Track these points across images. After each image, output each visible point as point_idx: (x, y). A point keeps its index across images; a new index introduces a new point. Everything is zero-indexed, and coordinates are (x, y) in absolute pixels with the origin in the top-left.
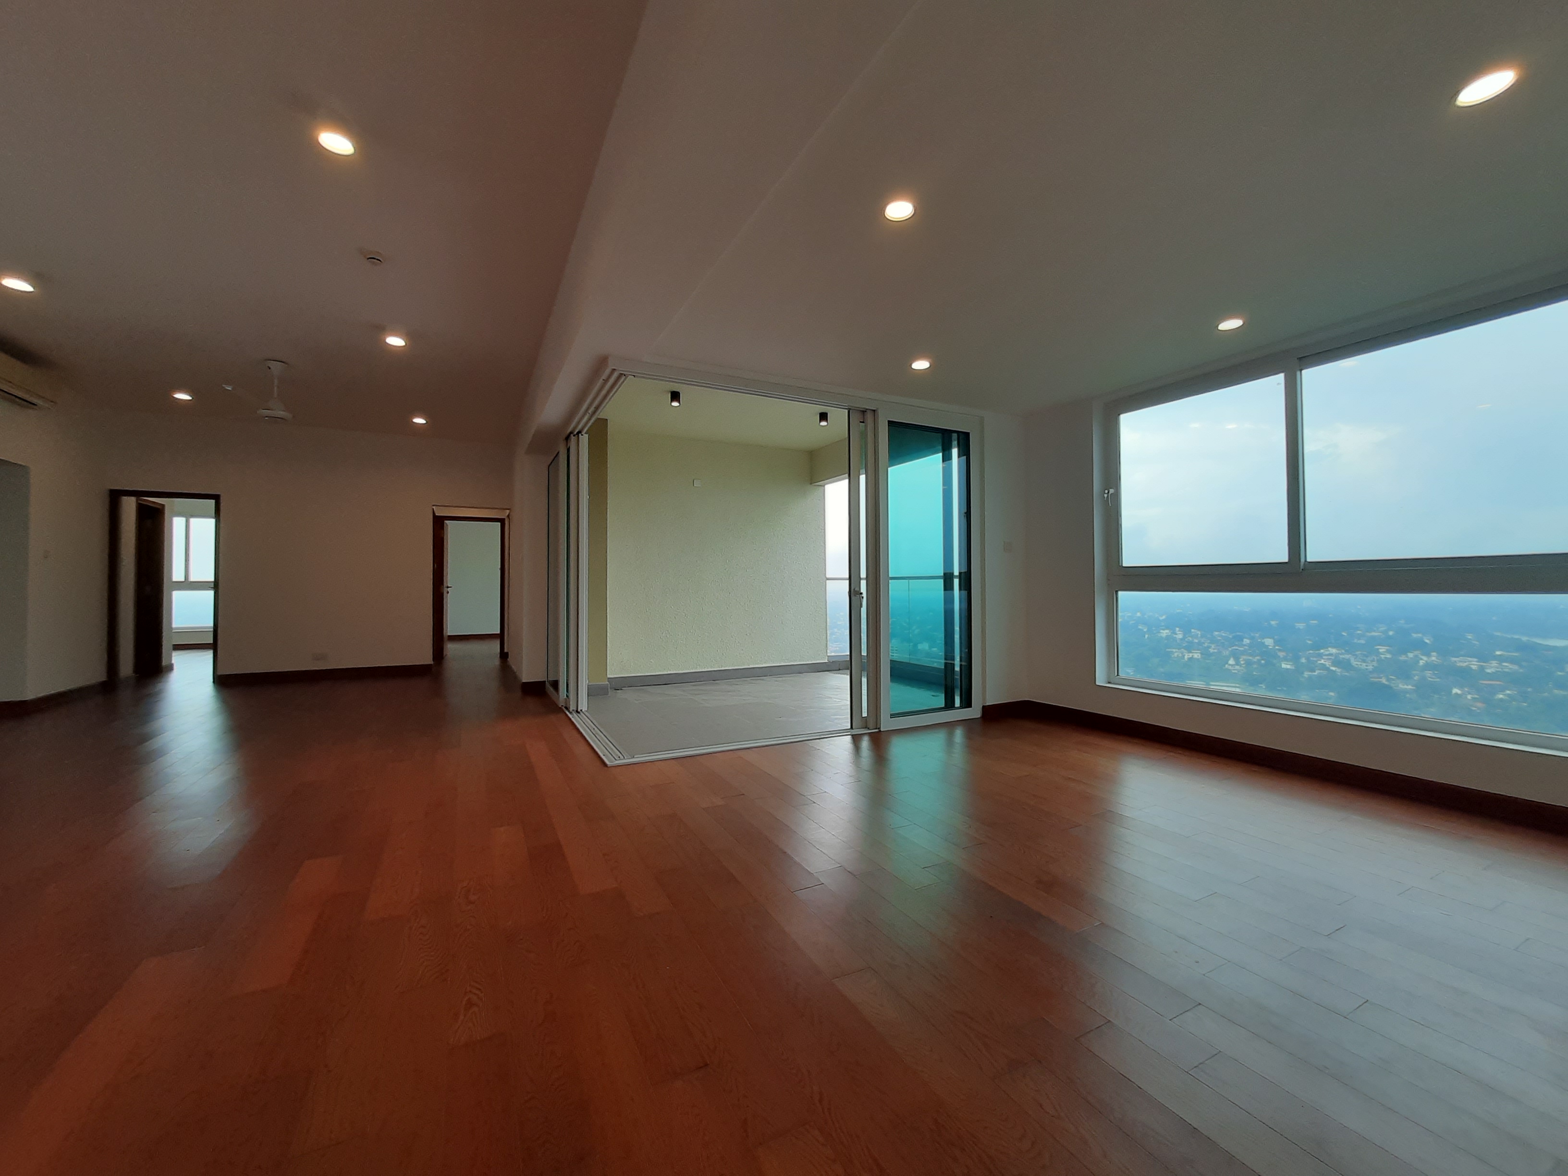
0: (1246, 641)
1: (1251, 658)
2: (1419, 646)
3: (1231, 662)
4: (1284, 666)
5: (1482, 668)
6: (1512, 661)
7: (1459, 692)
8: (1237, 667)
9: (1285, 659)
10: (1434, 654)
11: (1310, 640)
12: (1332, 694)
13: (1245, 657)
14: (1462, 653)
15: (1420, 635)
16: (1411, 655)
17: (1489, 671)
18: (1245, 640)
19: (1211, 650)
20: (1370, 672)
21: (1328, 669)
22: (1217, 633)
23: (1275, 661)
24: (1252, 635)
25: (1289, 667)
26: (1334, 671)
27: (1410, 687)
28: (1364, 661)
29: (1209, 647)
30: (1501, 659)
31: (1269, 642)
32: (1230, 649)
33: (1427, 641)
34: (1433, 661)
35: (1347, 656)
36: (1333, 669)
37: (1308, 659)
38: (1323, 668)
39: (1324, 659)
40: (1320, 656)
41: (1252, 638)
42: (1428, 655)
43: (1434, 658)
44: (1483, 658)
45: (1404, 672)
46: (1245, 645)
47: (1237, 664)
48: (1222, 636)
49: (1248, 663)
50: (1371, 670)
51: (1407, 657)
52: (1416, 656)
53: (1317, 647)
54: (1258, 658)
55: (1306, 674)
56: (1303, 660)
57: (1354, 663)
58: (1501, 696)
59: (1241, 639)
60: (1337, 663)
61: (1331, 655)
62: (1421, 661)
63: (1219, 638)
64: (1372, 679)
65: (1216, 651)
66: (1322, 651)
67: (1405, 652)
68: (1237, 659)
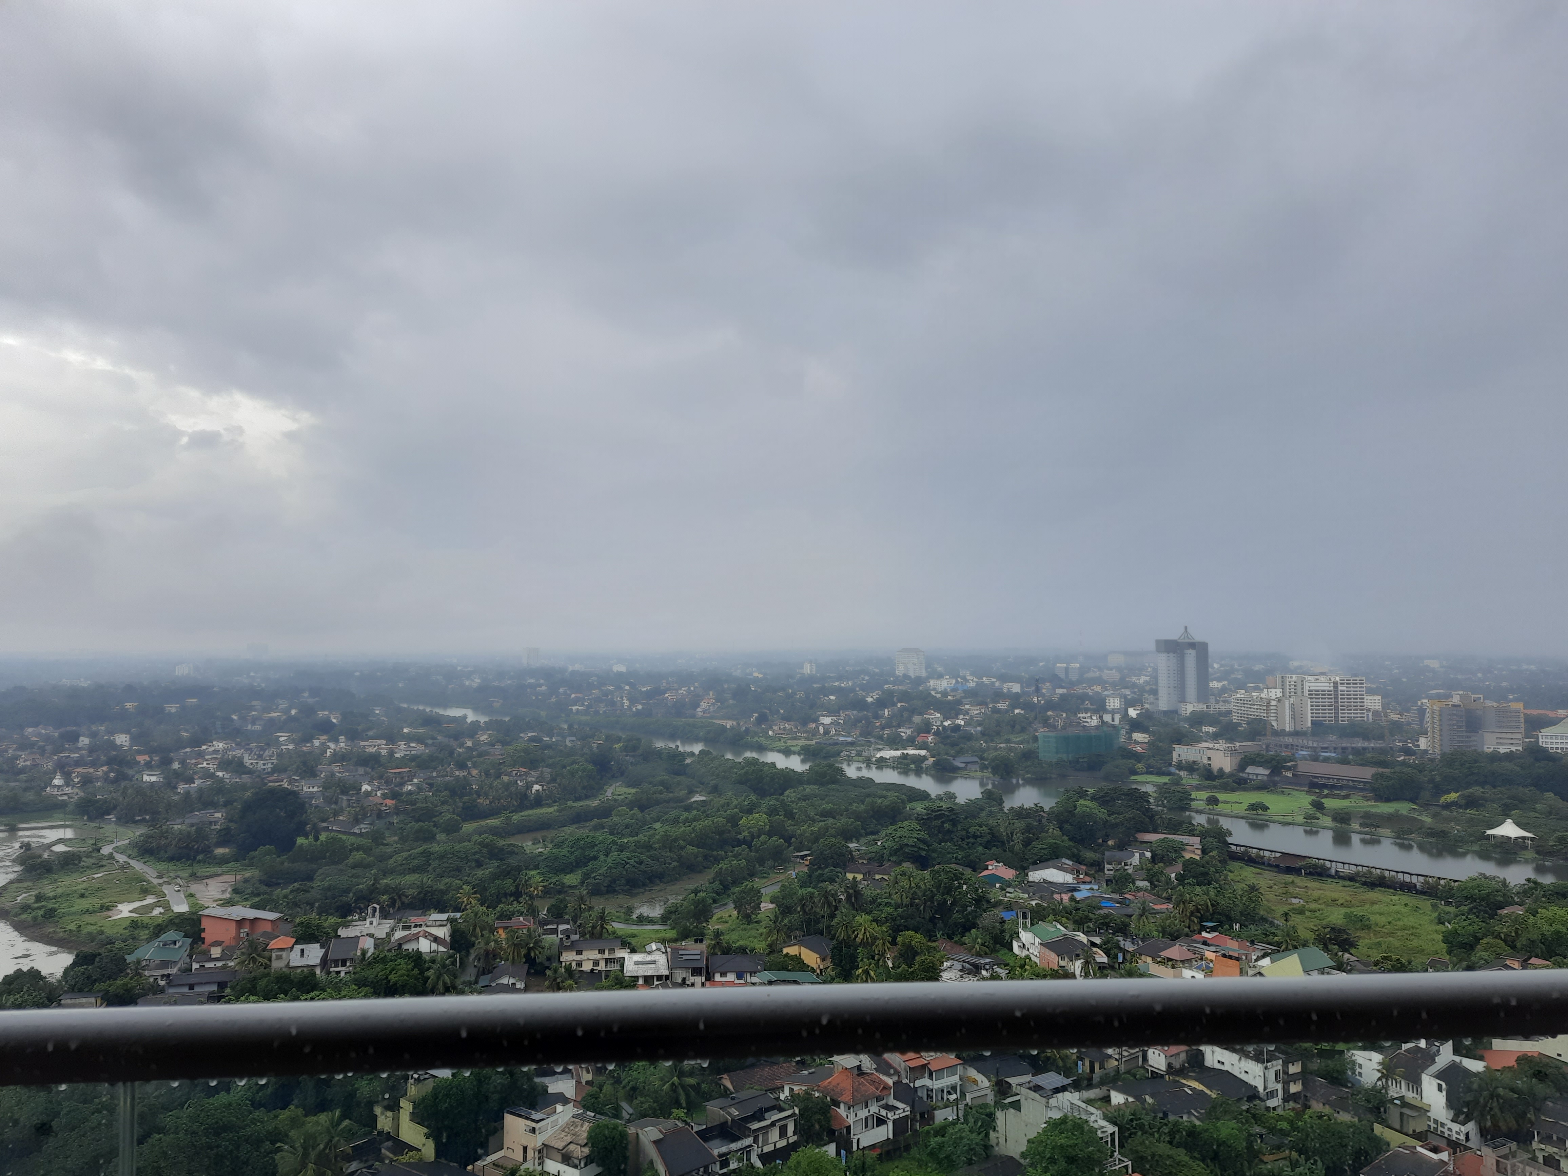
0: (84, 741)
1: (91, 770)
2: (326, 728)
3: (58, 781)
4: (146, 778)
5: (391, 753)
6: (420, 740)
7: (369, 788)
8: (68, 790)
9: (149, 766)
10: (342, 738)
11: (186, 731)
12: (219, 815)
13: (80, 770)
14: (370, 733)
15: (327, 713)
16: (316, 743)
17: (397, 755)
18: (81, 738)
19: (21, 763)
20: (268, 773)
21: (212, 776)
22: (30, 730)
23: (131, 772)
24: (94, 728)
25: (153, 779)
26: (223, 778)
27: (316, 789)
28: (260, 757)
29: (17, 758)
30: (409, 738)
31: (122, 739)
32: (56, 757)
33: (334, 721)
34: (341, 748)
35: (238, 753)
36: (220, 774)
37: (183, 762)
38: (208, 775)
39: (207, 760)
40: (201, 755)
41: (93, 735)
42: (336, 741)
43: (342, 745)
44: (391, 739)
45: (308, 770)
46: (80, 749)
47: (68, 782)
48: (39, 735)
49: (87, 781)
50: (269, 770)
51: (313, 745)
52: (323, 744)
53: (196, 742)
54: (105, 768)
55: (182, 788)
56: (176, 766)
57: (247, 761)
58: (410, 787)
59: (75, 738)
60: (225, 764)
61: (216, 752)
62: (328, 750)
63: (34, 739)
64: (270, 784)
65: (28, 763)
66: (204, 747)
67: (308, 739)
68: (67, 776)
